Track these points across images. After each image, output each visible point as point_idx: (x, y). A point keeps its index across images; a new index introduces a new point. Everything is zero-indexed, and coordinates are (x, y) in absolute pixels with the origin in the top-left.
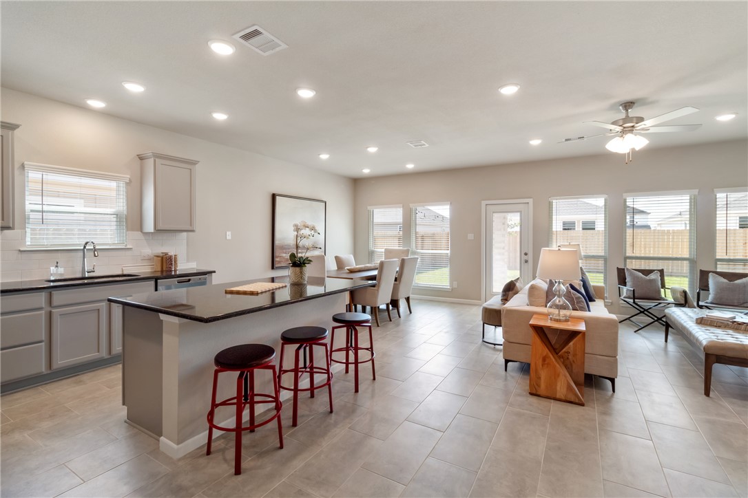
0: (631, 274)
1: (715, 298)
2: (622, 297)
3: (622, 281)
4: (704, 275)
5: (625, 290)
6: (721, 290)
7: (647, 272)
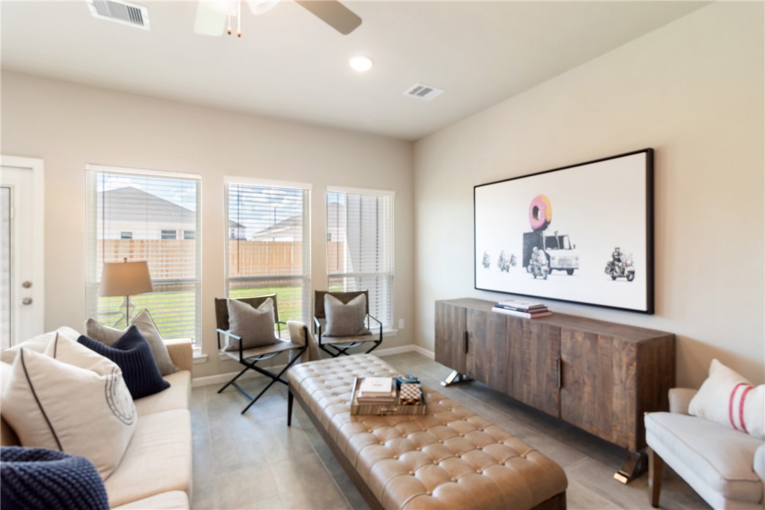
0: (237, 308)
1: (333, 329)
2: (223, 350)
3: (223, 322)
4: (319, 297)
5: (227, 335)
6: (338, 316)
7: (256, 302)
